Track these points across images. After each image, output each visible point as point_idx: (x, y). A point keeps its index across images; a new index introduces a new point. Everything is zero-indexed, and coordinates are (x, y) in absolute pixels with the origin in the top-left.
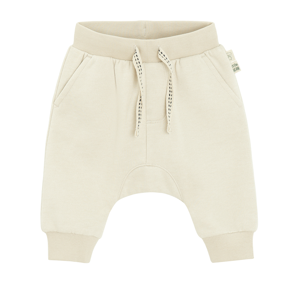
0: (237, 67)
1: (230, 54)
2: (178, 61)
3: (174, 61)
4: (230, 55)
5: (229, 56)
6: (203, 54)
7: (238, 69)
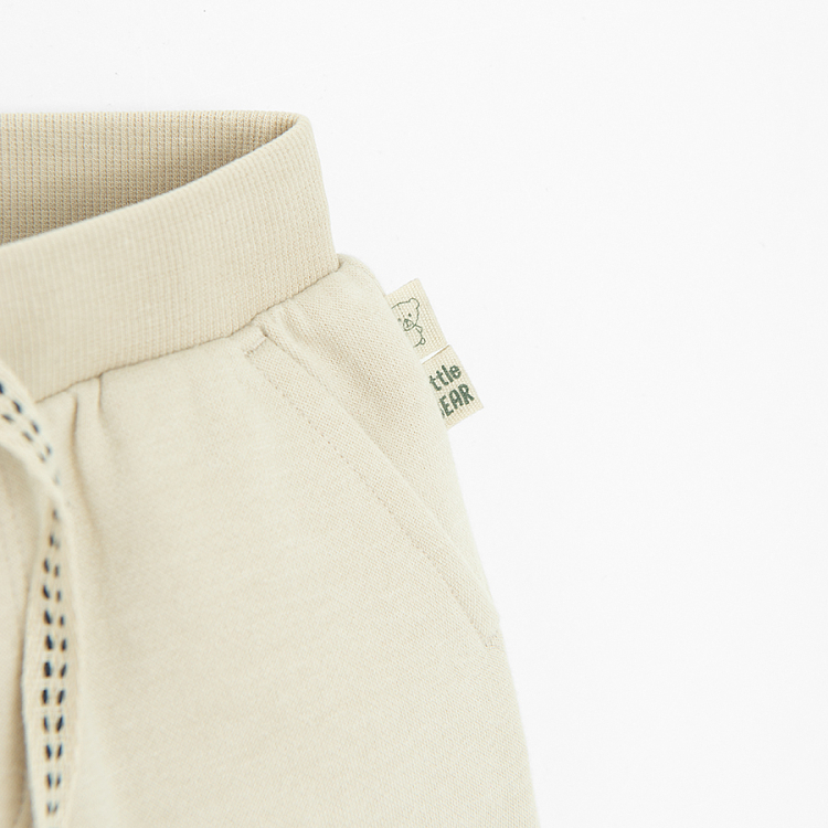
0: (455, 385)
1: (411, 308)
2: (89, 394)
3: (63, 406)
4: (414, 320)
5: (407, 323)
6: (254, 335)
7: (463, 396)
